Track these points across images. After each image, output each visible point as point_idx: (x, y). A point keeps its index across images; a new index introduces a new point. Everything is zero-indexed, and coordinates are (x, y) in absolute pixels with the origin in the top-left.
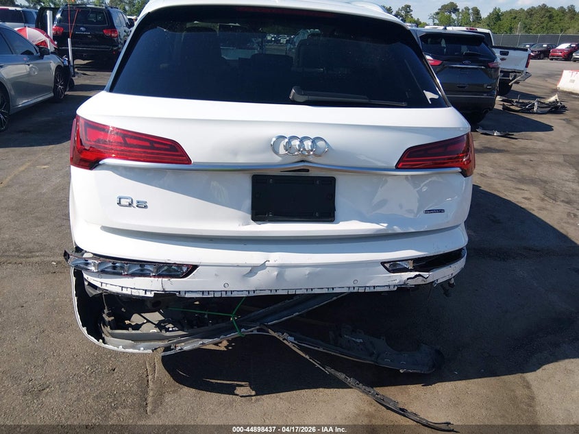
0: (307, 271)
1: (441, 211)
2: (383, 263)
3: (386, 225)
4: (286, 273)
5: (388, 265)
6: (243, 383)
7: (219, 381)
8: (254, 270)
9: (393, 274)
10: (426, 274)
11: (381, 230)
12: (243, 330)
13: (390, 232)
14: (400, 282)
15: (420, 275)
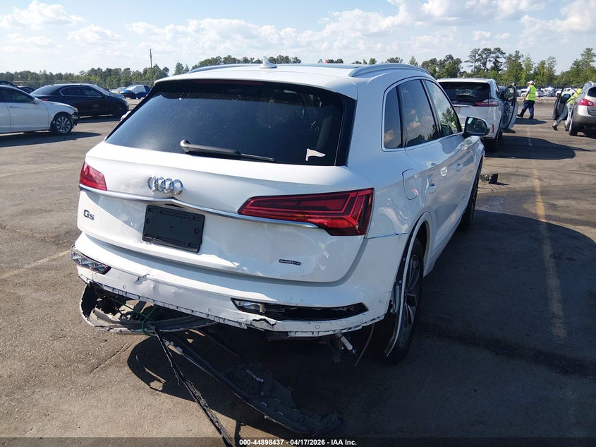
0: (173, 290)
1: (296, 263)
2: (233, 300)
3: (237, 264)
4: (160, 288)
5: (237, 302)
6: (161, 379)
7: (150, 372)
8: (140, 279)
9: (241, 312)
10: (272, 321)
11: (233, 268)
12: (145, 329)
13: (240, 272)
14: (247, 321)
15: (264, 320)
